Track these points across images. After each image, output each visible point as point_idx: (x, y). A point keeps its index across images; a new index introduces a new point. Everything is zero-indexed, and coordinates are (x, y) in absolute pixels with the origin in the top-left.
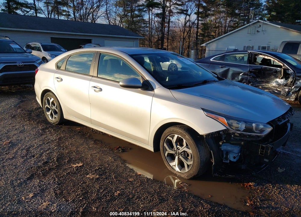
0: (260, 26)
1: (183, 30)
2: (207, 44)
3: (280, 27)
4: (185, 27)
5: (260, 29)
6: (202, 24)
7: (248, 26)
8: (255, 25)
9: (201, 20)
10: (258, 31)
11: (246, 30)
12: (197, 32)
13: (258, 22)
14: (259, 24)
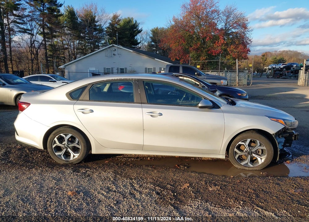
0: (115, 49)
1: (30, 51)
2: (66, 66)
3: (132, 51)
4: (32, 47)
5: (116, 53)
6: (49, 45)
7: (105, 49)
8: (111, 49)
9: (48, 41)
10: (114, 54)
11: (103, 53)
12: (46, 53)
13: (113, 46)
14: (113, 48)
